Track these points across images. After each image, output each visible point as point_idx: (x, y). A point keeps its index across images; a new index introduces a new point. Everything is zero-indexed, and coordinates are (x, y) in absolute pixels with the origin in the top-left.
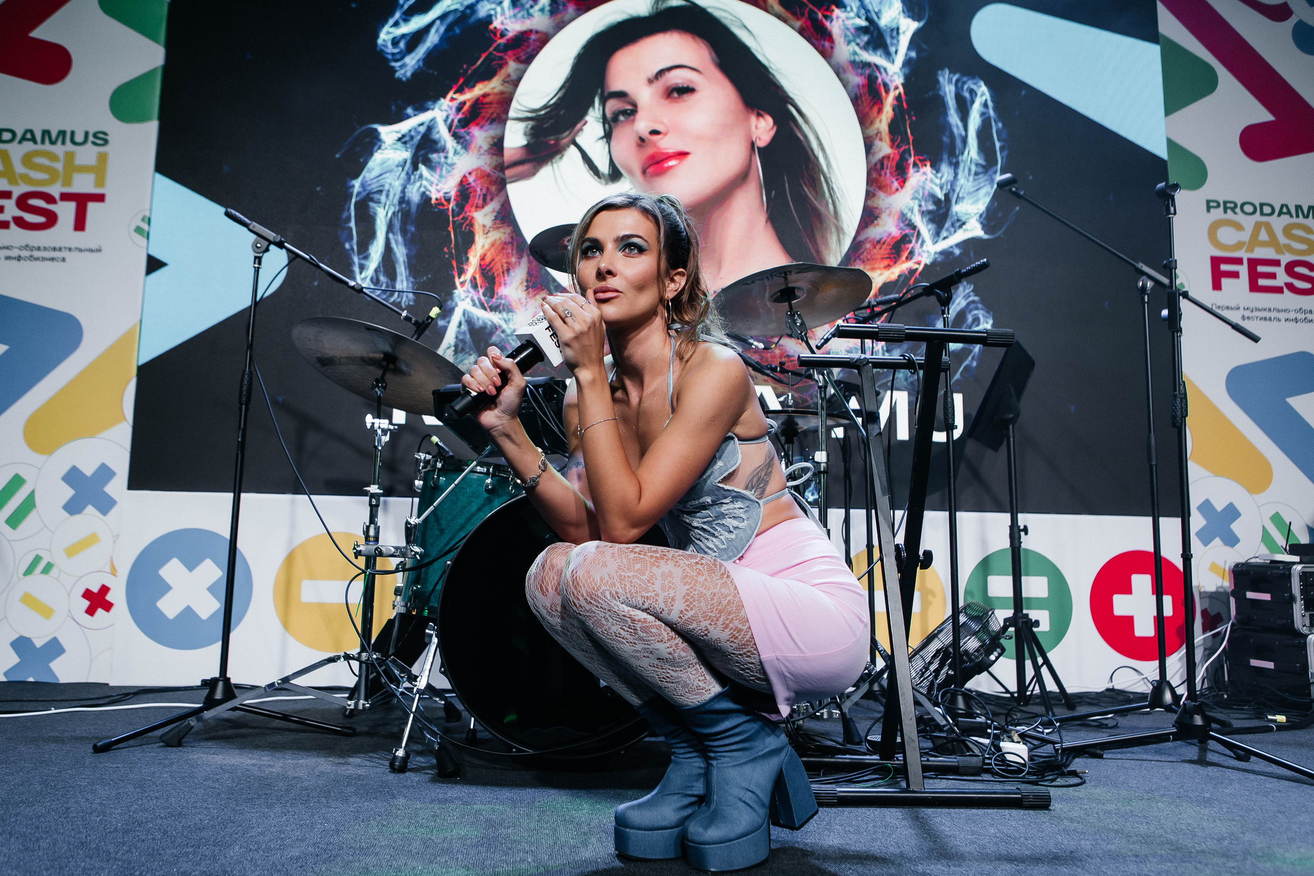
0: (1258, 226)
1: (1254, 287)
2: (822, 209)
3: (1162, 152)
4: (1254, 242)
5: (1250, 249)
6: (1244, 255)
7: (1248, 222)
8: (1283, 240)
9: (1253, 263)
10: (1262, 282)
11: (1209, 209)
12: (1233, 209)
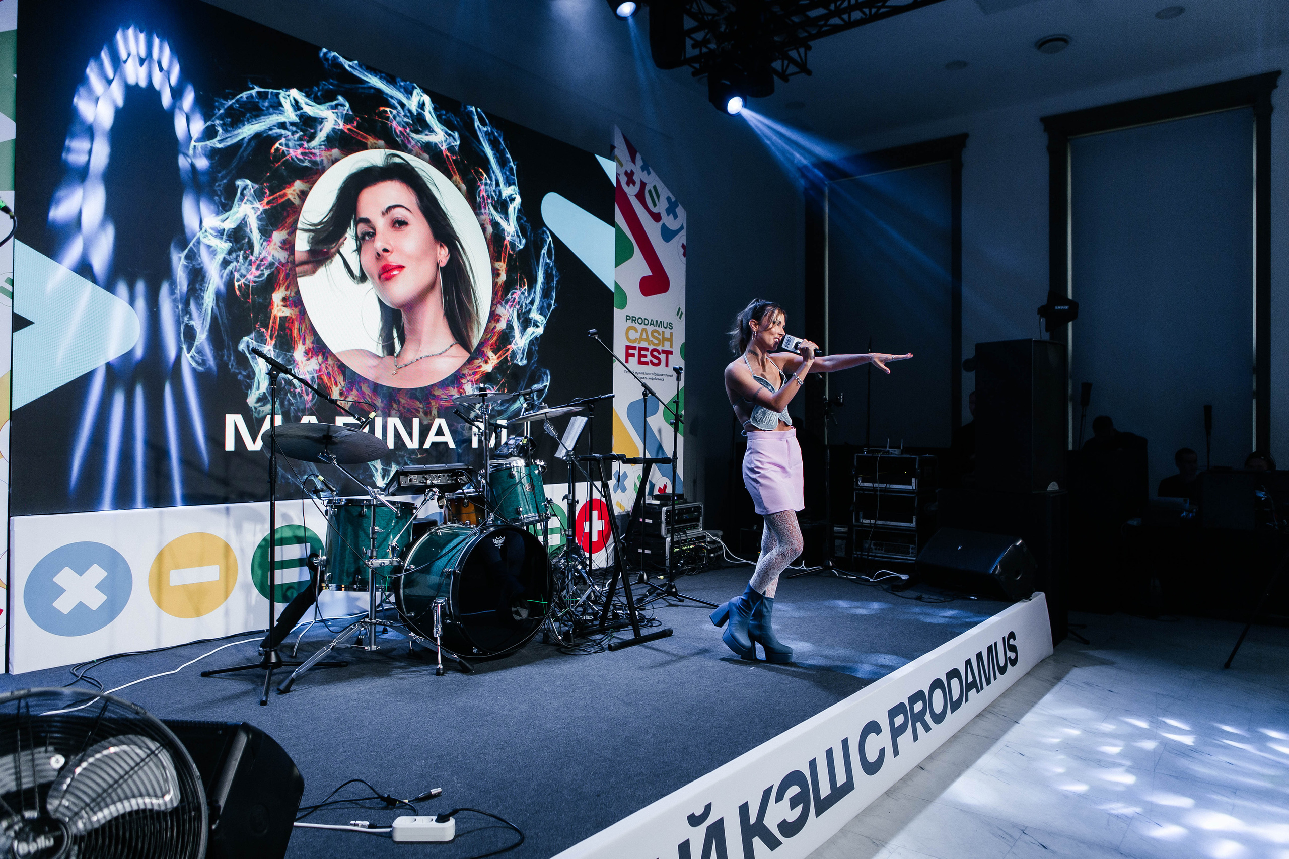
0: (643, 329)
1: (640, 363)
2: (471, 309)
3: (612, 289)
4: (641, 339)
5: (639, 343)
6: (637, 345)
7: (640, 327)
8: (651, 338)
9: (641, 349)
10: (643, 359)
11: (627, 319)
12: (635, 320)
